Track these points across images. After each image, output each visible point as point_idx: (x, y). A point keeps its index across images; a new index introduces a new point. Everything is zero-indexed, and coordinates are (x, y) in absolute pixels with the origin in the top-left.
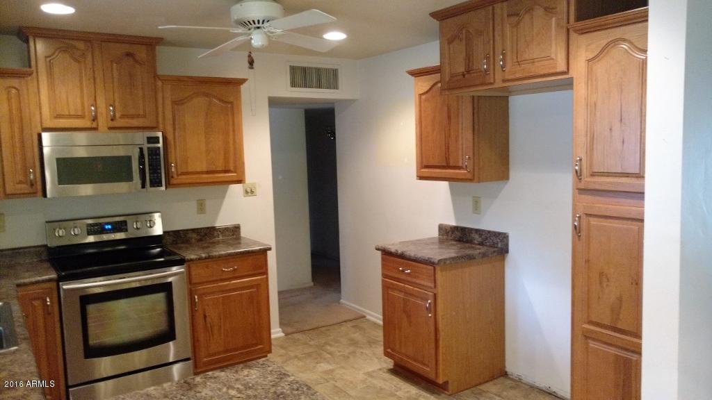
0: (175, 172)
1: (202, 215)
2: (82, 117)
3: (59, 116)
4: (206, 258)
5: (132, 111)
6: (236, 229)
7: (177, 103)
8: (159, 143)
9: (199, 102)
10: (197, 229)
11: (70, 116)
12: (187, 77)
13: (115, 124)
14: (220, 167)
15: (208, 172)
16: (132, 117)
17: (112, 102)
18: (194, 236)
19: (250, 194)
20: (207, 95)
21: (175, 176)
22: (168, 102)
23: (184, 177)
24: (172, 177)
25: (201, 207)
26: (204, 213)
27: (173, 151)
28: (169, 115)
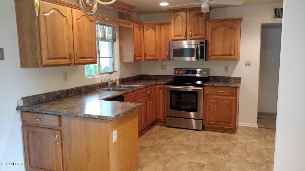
0: (210, 54)
1: (226, 72)
2: (182, 36)
3: (176, 36)
4: (211, 86)
5: (197, 33)
6: (239, 79)
7: (213, 30)
8: (204, 44)
9: (222, 29)
10: (223, 77)
11: (179, 36)
12: (217, 19)
13: (192, 38)
14: (228, 53)
15: (223, 55)
16: (198, 35)
17: (191, 31)
18: (222, 79)
19: (247, 65)
20: (224, 25)
21: (210, 56)
22: (210, 29)
23: (214, 56)
24: (209, 56)
25: (226, 69)
26: (227, 71)
27: (210, 47)
28: (210, 34)
